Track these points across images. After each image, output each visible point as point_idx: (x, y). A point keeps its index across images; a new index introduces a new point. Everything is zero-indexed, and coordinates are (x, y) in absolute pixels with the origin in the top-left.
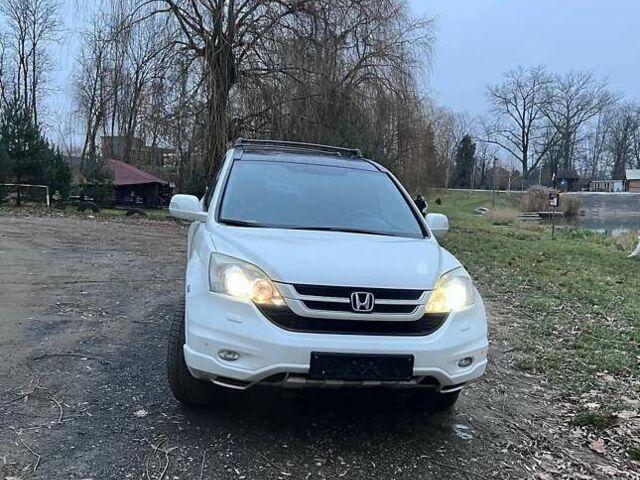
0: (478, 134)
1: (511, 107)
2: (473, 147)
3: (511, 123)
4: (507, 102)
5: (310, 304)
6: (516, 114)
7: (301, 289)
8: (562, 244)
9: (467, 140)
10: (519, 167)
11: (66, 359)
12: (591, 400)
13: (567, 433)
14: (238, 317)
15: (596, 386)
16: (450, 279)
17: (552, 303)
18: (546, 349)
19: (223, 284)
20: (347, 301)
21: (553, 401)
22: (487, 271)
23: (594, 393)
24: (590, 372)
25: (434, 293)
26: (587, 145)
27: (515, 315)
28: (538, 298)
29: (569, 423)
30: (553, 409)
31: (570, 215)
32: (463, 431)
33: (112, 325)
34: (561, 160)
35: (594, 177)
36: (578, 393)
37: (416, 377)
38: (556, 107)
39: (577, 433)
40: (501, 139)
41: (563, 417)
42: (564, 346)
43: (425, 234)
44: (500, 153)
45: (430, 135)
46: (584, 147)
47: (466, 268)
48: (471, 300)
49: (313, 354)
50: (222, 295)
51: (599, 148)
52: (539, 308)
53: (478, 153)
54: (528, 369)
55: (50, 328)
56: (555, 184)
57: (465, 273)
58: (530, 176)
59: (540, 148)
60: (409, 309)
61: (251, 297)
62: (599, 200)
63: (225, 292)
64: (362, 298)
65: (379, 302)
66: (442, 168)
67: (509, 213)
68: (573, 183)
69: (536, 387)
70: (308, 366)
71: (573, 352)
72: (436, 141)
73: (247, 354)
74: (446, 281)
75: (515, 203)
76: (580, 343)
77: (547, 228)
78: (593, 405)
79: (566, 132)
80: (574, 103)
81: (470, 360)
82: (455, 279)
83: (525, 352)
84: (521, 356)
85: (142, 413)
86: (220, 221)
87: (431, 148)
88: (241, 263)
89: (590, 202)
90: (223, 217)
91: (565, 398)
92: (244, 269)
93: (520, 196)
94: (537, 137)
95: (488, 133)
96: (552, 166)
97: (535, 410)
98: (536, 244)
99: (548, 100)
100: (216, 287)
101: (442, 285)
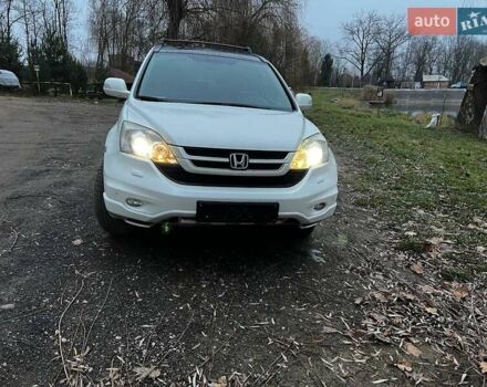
0: (335, 53)
1: (355, 36)
2: (332, 62)
3: (355, 46)
4: (353, 33)
5: (197, 163)
6: (358, 41)
7: (190, 150)
8: (383, 120)
9: (328, 57)
10: (359, 74)
11: (35, 198)
12: (410, 229)
13: (394, 256)
14: (140, 172)
15: (412, 218)
16: (311, 142)
17: (379, 158)
18: (377, 190)
19: (130, 146)
20: (226, 160)
21: (382, 230)
22: (338, 136)
23: (411, 223)
24: (408, 207)
25: (297, 154)
26: (400, 60)
27: (355, 165)
28: (370, 154)
29: (396, 249)
30: (382, 237)
31: (388, 103)
32: (317, 255)
33: (80, 172)
34: (384, 70)
35: (403, 80)
36: (400, 224)
37: (281, 219)
38: (382, 36)
39: (402, 256)
40: (348, 56)
41: (390, 243)
42: (389, 188)
43: (294, 108)
44: (347, 65)
45: (306, 53)
46: (399, 62)
47: (324, 134)
48: (326, 159)
49: (199, 203)
50: (129, 155)
51: (408, 61)
52: (372, 161)
53: (334, 65)
54: (365, 205)
55: (36, 174)
56: (380, 84)
57: (322, 138)
58: (365, 79)
59: (371, 62)
60: (277, 166)
61: (151, 157)
62: (406, 94)
63: (132, 152)
64: (239, 158)
65: (252, 161)
66: (313, 74)
67: (352, 101)
68: (391, 83)
69: (370, 219)
70: (195, 212)
71: (395, 192)
72: (309, 58)
73: (148, 203)
74: (308, 144)
75: (356, 96)
76: (400, 185)
77: (375, 111)
78: (411, 233)
79: (388, 52)
80: (394, 34)
81: (323, 205)
82: (315, 143)
83: (362, 192)
84: (359, 195)
85: (78, 242)
86: (137, 96)
87: (306, 62)
88: (144, 130)
89: (400, 95)
90: (140, 94)
91: (391, 227)
92: (146, 134)
93: (359, 92)
94: (371, 56)
95: (341, 52)
96: (378, 73)
97: (369, 237)
98: (368, 120)
99: (379, 32)
100: (125, 149)
101: (304, 147)
